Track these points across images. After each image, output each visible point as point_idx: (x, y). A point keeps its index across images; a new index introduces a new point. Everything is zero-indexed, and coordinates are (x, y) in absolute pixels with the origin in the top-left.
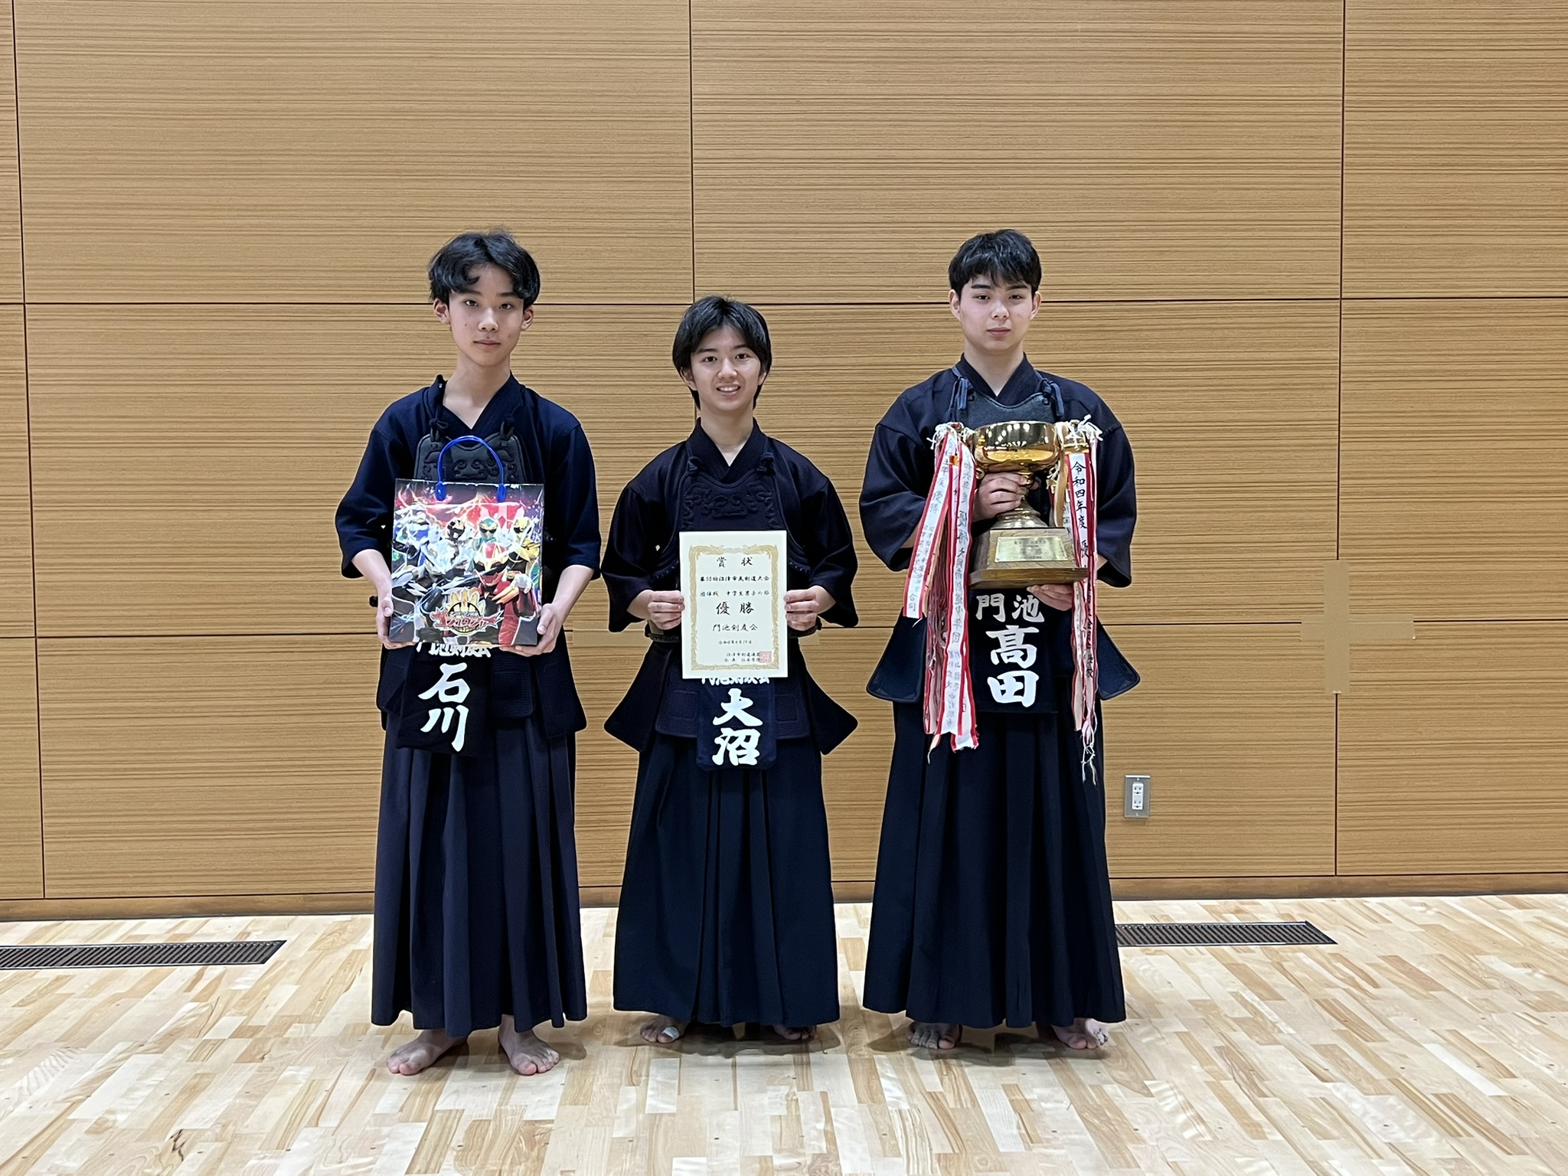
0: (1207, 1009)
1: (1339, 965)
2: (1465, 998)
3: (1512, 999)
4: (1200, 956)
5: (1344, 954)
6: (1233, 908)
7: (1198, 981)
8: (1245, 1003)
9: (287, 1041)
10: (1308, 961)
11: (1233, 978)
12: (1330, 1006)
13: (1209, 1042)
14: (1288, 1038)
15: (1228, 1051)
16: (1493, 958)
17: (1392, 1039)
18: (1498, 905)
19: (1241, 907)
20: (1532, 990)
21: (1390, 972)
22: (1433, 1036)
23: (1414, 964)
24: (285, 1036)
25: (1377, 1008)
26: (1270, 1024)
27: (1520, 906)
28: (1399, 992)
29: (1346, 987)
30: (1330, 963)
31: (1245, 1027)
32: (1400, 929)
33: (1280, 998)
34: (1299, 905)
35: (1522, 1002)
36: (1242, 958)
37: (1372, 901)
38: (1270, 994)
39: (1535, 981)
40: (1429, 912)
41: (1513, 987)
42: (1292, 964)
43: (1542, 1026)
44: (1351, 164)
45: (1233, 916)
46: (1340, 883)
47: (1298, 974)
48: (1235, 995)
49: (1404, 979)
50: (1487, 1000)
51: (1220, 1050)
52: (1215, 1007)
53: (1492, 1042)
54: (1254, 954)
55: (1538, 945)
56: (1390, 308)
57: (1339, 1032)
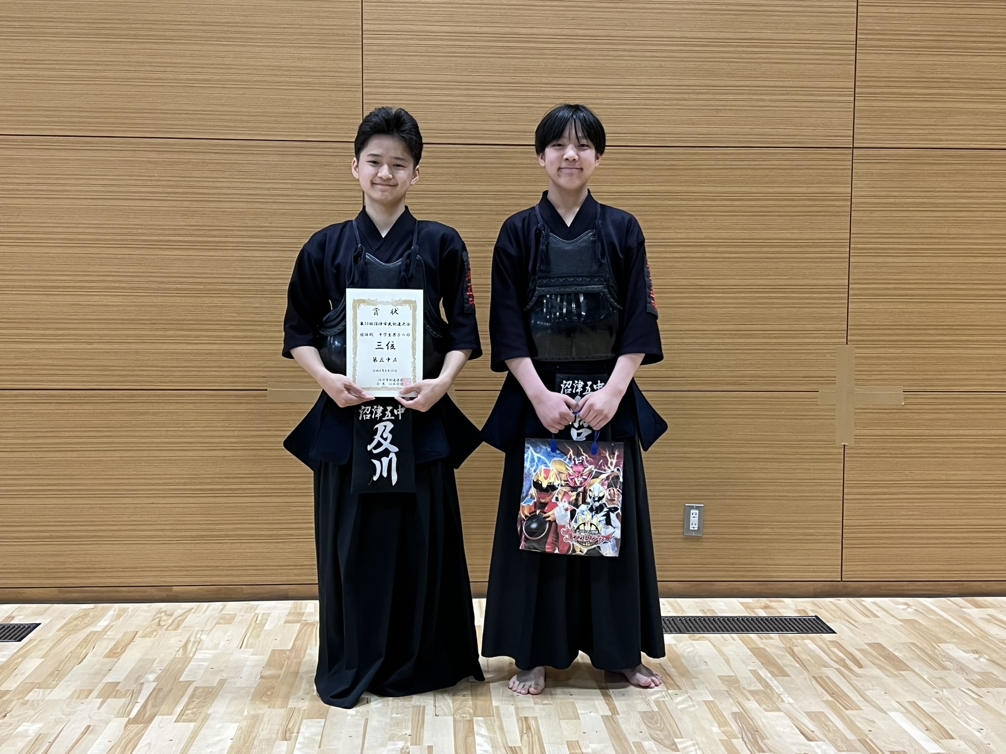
0: (732, 682)
1: (835, 650)
2: (925, 677)
3: (961, 678)
4: (733, 642)
5: (841, 642)
6: (763, 604)
7: (727, 661)
8: (760, 679)
9: (26, 703)
10: (812, 646)
11: (755, 659)
12: (823, 682)
13: (728, 708)
14: (788, 706)
15: (742, 717)
16: (950, 646)
17: (866, 708)
18: (962, 605)
19: (769, 603)
20: (977, 670)
21: (872, 656)
22: (897, 706)
23: (891, 650)
24: (26, 698)
25: (858, 684)
26: (775, 695)
27: (978, 606)
28: (877, 672)
29: (837, 666)
30: (829, 648)
31: (757, 697)
32: (885, 623)
33: (786, 675)
34: (814, 603)
35: (968, 680)
36: (763, 643)
37: (868, 601)
38: (779, 671)
39: (978, 663)
40: (909, 610)
41: (962, 668)
42: (799, 648)
43: (979, 700)
44: (862, 46)
45: (761, 610)
46: (846, 587)
47: (803, 656)
48: (754, 672)
49: (883, 662)
50: (941, 678)
51: (734, 714)
52: (737, 681)
53: (941, 711)
54: (773, 641)
55: (986, 636)
56: (888, 155)
57: (827, 702)
